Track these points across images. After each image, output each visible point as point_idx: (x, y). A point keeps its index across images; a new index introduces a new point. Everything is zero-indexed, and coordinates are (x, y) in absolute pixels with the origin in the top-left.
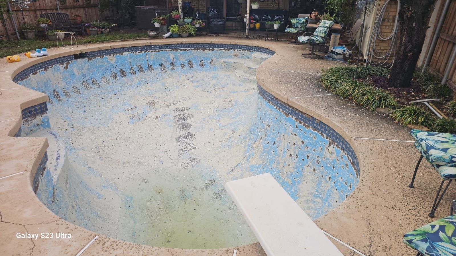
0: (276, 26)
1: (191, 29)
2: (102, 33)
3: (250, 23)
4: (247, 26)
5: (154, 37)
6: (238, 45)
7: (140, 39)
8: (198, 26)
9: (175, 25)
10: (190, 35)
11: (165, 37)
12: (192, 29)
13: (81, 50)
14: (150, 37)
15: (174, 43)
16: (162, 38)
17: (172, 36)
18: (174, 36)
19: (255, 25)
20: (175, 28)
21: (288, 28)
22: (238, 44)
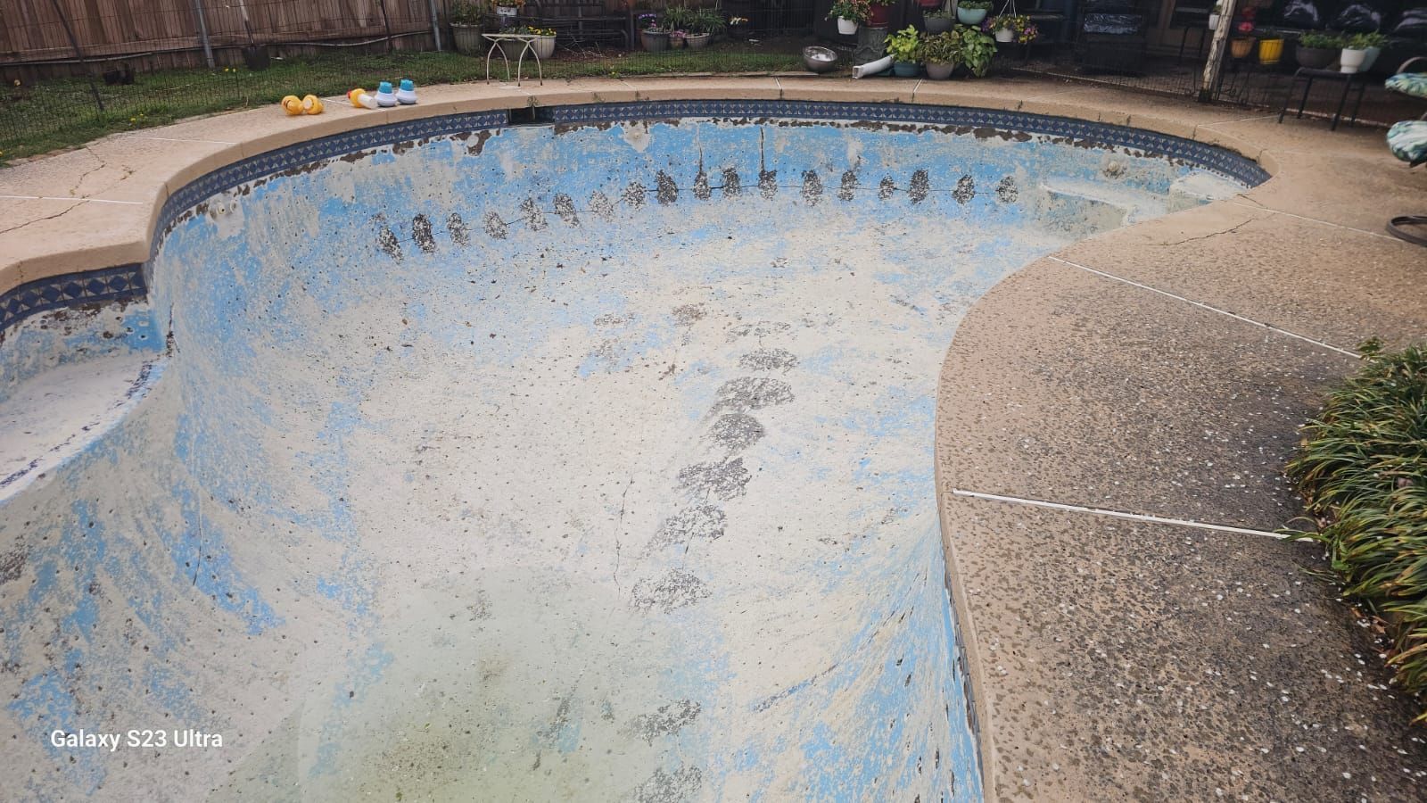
0: (1349, 60)
1: (970, 47)
2: (685, 43)
3: (1233, 33)
4: (1214, 47)
5: (824, 72)
6: (1133, 130)
7: (767, 76)
8: (1004, 36)
9: (911, 30)
10: (961, 74)
11: (860, 75)
12: (974, 48)
13: (532, 97)
14: (810, 70)
15: (870, 99)
16: (850, 76)
17: (889, 73)
18: (898, 70)
19: (1256, 49)
20: (906, 43)
21: (1406, 71)
22: (1133, 125)
